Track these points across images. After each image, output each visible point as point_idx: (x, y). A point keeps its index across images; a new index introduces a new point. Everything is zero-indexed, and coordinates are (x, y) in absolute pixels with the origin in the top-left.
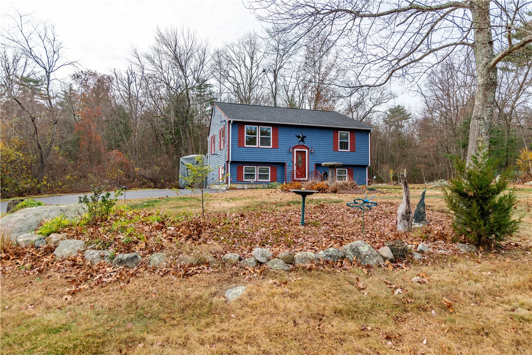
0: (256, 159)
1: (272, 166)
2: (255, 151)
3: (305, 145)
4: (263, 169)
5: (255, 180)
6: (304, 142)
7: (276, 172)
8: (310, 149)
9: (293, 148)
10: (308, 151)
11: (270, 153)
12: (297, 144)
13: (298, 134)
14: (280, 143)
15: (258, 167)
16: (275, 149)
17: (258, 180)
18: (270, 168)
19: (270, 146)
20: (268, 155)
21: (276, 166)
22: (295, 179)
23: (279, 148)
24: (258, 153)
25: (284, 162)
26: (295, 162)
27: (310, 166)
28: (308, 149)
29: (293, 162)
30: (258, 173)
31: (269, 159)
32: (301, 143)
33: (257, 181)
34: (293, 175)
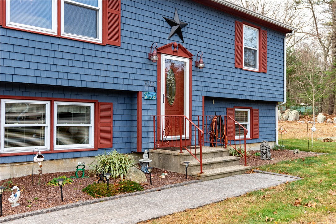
0: (50, 75)
1: (101, 100)
2: (48, 47)
3: (184, 46)
4: (72, 111)
5: (46, 147)
6: (181, 38)
7: (110, 119)
8: (194, 58)
9: (159, 52)
10: (191, 64)
11: (96, 60)
12: (168, 42)
13: (169, 15)
14: (126, 30)
15: (56, 104)
16: (112, 50)
17: (57, 147)
18: (92, 106)
19: (96, 36)
20: (91, 66)
21: (110, 101)
22: (163, 137)
23: (124, 46)
24: (58, 55)
25: (135, 89)
26: (163, 92)
27: (193, 104)
28: (190, 56)
29: (157, 90)
30: (56, 124)
31: (94, 79)
32: (176, 40)
33: (52, 152)
34: (159, 127)
